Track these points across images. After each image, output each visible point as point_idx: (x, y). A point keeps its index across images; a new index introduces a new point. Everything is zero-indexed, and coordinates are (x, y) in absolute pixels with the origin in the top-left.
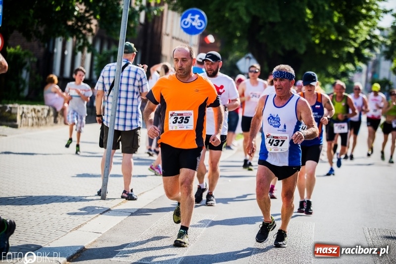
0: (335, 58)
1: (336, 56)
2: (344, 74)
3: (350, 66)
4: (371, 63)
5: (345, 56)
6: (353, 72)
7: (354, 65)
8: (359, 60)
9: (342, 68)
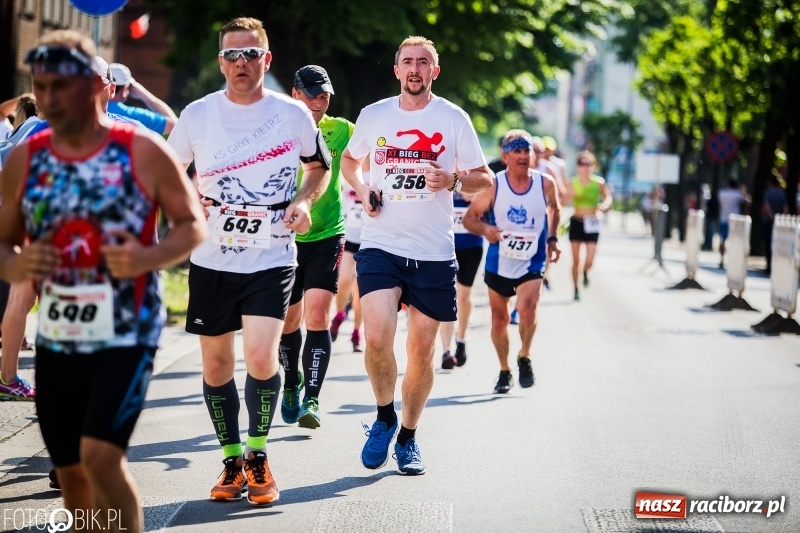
0: (486, 62)
1: (486, 56)
2: (511, 104)
3: (527, 81)
4: (579, 67)
5: (509, 55)
6: (533, 96)
7: (539, 76)
8: (551, 63)
9: (507, 88)
